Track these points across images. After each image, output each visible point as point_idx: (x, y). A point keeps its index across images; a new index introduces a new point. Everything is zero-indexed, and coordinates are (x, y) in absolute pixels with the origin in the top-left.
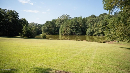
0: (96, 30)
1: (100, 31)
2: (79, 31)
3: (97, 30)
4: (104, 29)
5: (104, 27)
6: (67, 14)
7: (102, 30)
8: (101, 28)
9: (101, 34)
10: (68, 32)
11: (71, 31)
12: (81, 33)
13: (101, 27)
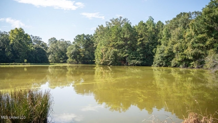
0: (177, 49)
1: (189, 52)
2: (137, 55)
3: (181, 50)
4: (201, 45)
5: (200, 36)
6: (121, 17)
7: (194, 48)
8: (192, 40)
9: (191, 61)
10: (108, 57)
11: (115, 54)
12: (141, 60)
13: (191, 37)
